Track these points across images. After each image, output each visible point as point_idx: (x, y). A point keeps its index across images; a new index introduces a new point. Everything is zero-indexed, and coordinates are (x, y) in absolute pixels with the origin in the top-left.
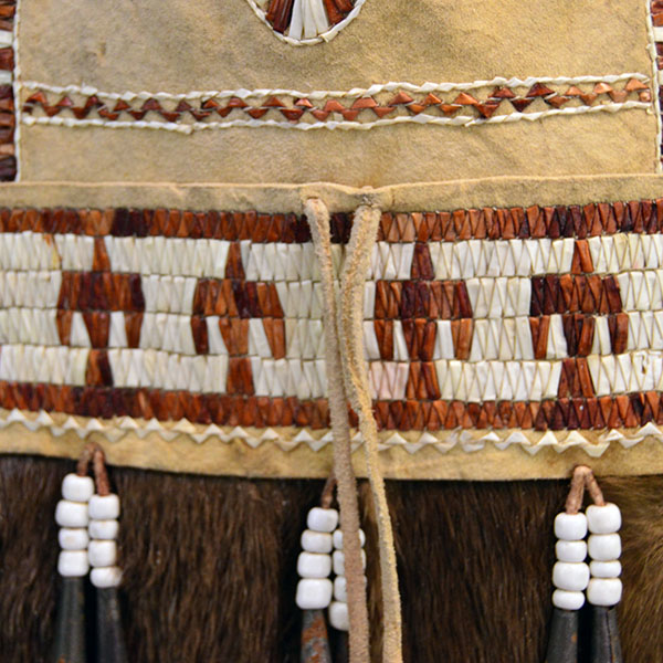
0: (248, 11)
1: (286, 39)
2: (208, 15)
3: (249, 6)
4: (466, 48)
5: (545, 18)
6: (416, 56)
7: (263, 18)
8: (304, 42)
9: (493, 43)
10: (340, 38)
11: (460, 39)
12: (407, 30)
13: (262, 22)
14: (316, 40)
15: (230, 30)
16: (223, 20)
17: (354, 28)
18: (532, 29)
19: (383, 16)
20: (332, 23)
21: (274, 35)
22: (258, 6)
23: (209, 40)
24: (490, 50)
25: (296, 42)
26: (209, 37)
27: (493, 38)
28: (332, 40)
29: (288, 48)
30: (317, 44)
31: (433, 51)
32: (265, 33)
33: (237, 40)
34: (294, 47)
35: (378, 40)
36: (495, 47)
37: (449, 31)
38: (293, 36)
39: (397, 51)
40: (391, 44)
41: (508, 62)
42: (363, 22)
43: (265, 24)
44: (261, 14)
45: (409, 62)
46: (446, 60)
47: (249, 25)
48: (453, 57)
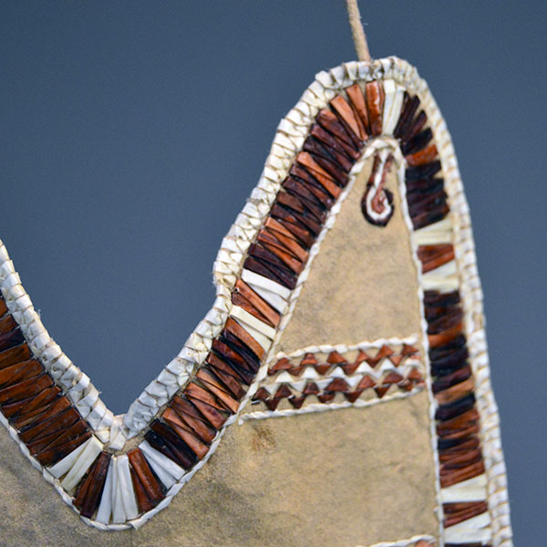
0: (55, 495)
1: (93, 523)
2: (9, 493)
3: (56, 490)
4: (272, 529)
5: (345, 492)
6: (224, 538)
7: (70, 503)
8: (111, 527)
9: (297, 522)
10: (150, 524)
11: (267, 522)
12: (216, 515)
13: (69, 506)
14: (124, 526)
15: (34, 509)
16: (26, 498)
17: (164, 516)
18: (333, 504)
19: (194, 504)
20: (141, 511)
21: (81, 519)
22: (65, 490)
23: (9, 517)
24: (294, 528)
25: (103, 527)
26: (10, 514)
27: (298, 518)
28: (142, 526)
29: (93, 531)
30: (125, 530)
31: (240, 533)
32: (70, 517)
33: (40, 520)
34: (100, 531)
35: (187, 524)
36: (299, 525)
37: (257, 517)
38: (100, 521)
39: (204, 534)
40: (200, 527)
41: (310, 538)
42: (174, 510)
43: (71, 508)
44: (68, 499)
45: (215, 542)
46: (252, 541)
47: (54, 507)
48: (258, 537)
